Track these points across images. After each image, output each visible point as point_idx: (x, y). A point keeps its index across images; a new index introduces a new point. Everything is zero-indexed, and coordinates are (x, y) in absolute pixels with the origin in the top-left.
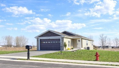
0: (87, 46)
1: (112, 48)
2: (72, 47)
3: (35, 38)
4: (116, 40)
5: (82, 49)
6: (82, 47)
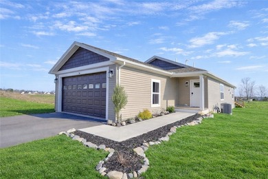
1: (254, 100)
2: (172, 103)
4: (262, 89)
6: (206, 106)
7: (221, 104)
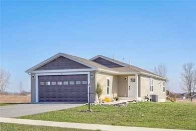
0: (152, 93)
2: (116, 95)
3: (26, 72)
5: (139, 99)
7: (150, 96)
